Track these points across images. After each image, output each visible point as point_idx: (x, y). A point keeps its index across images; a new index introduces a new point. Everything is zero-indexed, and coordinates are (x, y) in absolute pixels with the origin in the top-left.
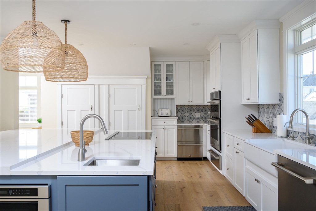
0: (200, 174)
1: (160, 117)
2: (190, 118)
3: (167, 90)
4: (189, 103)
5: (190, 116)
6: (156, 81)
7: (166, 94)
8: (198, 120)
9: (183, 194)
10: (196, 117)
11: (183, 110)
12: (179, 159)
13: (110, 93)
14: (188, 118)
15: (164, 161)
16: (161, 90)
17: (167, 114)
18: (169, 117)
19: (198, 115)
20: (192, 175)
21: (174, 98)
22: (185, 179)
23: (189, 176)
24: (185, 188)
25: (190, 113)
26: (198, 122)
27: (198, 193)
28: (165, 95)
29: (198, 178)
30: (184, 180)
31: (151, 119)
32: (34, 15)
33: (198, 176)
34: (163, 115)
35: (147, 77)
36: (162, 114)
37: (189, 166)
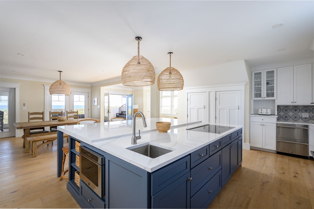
0: (297, 173)
1: (260, 115)
2: (296, 117)
3: (267, 93)
4: (293, 103)
5: (295, 116)
6: (256, 86)
7: (266, 96)
8: (306, 120)
9: (263, 188)
10: (303, 117)
11: (286, 110)
12: (278, 153)
13: (217, 97)
14: (292, 117)
15: (262, 152)
16: (261, 93)
17: (267, 113)
18: (269, 115)
19: (305, 115)
20: (284, 172)
21: (275, 100)
22: (274, 173)
23: (281, 172)
24: (268, 183)
25: (295, 113)
26: (305, 122)
27: (282, 193)
28: (265, 98)
29: (292, 177)
30: (272, 174)
31: (250, 116)
32: (139, 52)
33: (293, 175)
34: (263, 114)
35: (245, 84)
36: (261, 113)
37: (288, 161)
